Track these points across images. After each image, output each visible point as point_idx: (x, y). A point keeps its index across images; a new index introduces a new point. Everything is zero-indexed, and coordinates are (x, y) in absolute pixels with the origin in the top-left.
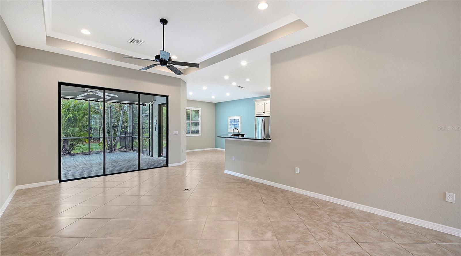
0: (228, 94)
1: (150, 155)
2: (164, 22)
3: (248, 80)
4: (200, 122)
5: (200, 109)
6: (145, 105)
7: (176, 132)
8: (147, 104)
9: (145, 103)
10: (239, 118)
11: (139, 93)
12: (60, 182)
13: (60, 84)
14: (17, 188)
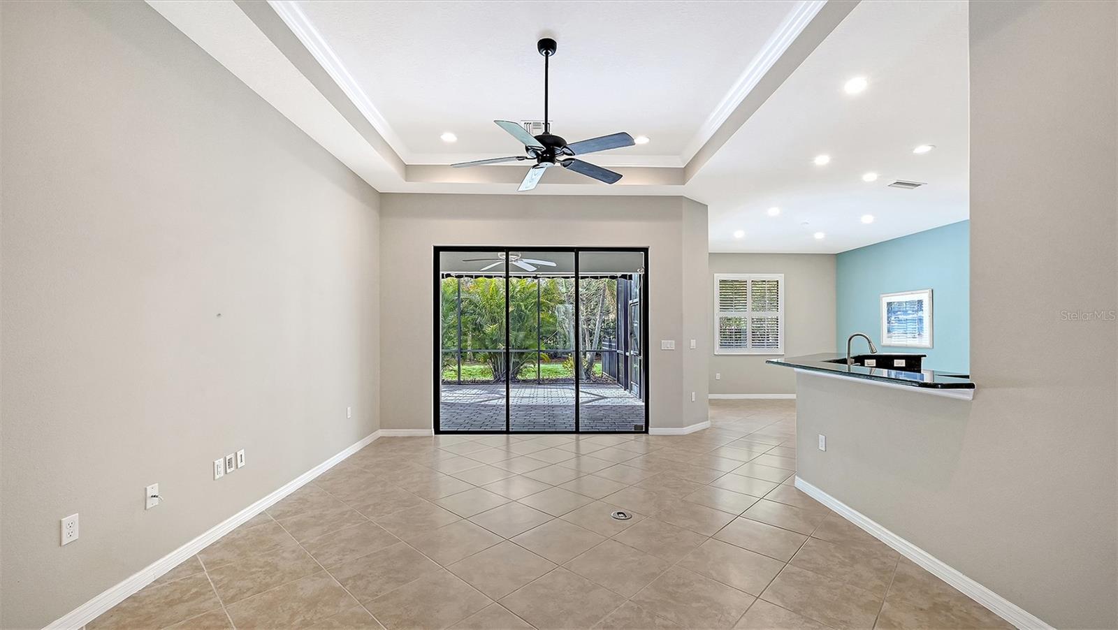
0: (867, 219)
1: (640, 398)
2: (547, 45)
3: (922, 149)
4: (780, 314)
5: (780, 277)
6: (631, 277)
7: (669, 344)
8: (633, 274)
9: (629, 274)
10: (925, 297)
11: (576, 250)
12: (435, 433)
13: (437, 250)
14: (381, 433)
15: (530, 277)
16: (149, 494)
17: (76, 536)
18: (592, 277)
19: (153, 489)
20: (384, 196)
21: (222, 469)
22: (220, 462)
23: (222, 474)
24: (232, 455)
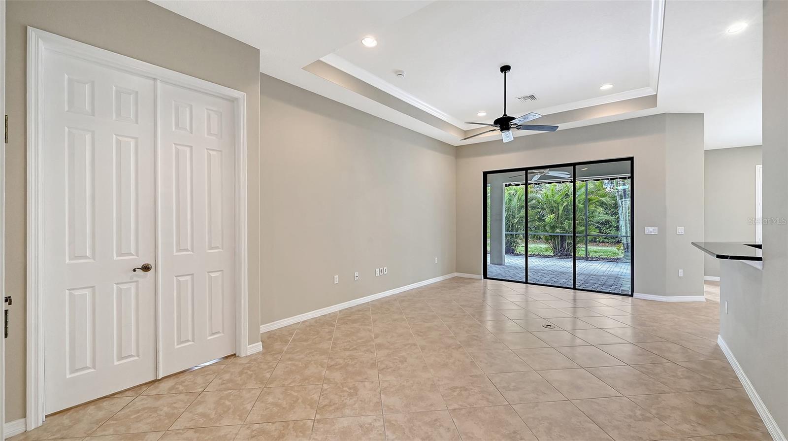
12: (484, 278)
13: (485, 174)
14: (456, 274)
15: (568, 182)
16: (356, 275)
17: (337, 283)
18: (620, 178)
19: (356, 274)
20: (458, 148)
21: (378, 272)
22: (378, 270)
23: (379, 275)
24: (382, 268)
